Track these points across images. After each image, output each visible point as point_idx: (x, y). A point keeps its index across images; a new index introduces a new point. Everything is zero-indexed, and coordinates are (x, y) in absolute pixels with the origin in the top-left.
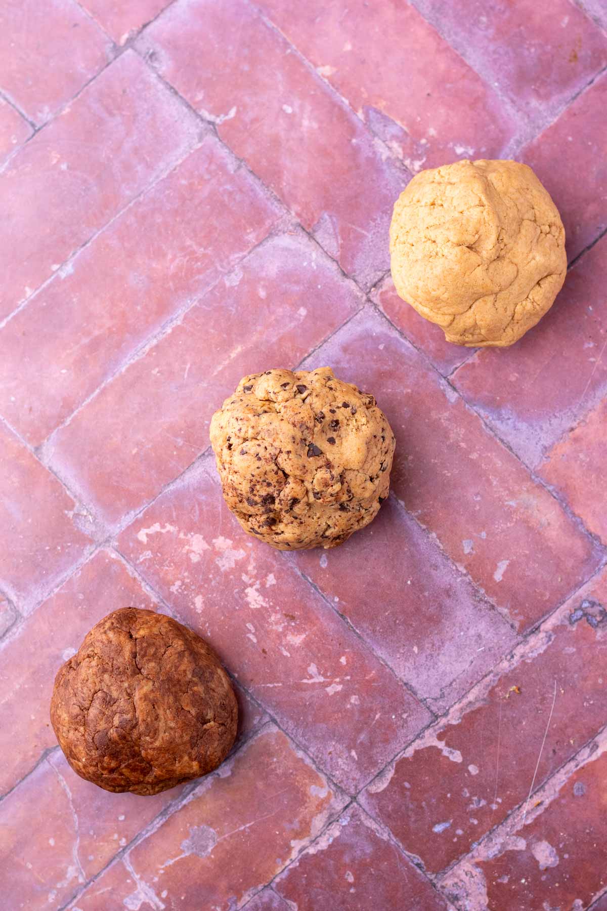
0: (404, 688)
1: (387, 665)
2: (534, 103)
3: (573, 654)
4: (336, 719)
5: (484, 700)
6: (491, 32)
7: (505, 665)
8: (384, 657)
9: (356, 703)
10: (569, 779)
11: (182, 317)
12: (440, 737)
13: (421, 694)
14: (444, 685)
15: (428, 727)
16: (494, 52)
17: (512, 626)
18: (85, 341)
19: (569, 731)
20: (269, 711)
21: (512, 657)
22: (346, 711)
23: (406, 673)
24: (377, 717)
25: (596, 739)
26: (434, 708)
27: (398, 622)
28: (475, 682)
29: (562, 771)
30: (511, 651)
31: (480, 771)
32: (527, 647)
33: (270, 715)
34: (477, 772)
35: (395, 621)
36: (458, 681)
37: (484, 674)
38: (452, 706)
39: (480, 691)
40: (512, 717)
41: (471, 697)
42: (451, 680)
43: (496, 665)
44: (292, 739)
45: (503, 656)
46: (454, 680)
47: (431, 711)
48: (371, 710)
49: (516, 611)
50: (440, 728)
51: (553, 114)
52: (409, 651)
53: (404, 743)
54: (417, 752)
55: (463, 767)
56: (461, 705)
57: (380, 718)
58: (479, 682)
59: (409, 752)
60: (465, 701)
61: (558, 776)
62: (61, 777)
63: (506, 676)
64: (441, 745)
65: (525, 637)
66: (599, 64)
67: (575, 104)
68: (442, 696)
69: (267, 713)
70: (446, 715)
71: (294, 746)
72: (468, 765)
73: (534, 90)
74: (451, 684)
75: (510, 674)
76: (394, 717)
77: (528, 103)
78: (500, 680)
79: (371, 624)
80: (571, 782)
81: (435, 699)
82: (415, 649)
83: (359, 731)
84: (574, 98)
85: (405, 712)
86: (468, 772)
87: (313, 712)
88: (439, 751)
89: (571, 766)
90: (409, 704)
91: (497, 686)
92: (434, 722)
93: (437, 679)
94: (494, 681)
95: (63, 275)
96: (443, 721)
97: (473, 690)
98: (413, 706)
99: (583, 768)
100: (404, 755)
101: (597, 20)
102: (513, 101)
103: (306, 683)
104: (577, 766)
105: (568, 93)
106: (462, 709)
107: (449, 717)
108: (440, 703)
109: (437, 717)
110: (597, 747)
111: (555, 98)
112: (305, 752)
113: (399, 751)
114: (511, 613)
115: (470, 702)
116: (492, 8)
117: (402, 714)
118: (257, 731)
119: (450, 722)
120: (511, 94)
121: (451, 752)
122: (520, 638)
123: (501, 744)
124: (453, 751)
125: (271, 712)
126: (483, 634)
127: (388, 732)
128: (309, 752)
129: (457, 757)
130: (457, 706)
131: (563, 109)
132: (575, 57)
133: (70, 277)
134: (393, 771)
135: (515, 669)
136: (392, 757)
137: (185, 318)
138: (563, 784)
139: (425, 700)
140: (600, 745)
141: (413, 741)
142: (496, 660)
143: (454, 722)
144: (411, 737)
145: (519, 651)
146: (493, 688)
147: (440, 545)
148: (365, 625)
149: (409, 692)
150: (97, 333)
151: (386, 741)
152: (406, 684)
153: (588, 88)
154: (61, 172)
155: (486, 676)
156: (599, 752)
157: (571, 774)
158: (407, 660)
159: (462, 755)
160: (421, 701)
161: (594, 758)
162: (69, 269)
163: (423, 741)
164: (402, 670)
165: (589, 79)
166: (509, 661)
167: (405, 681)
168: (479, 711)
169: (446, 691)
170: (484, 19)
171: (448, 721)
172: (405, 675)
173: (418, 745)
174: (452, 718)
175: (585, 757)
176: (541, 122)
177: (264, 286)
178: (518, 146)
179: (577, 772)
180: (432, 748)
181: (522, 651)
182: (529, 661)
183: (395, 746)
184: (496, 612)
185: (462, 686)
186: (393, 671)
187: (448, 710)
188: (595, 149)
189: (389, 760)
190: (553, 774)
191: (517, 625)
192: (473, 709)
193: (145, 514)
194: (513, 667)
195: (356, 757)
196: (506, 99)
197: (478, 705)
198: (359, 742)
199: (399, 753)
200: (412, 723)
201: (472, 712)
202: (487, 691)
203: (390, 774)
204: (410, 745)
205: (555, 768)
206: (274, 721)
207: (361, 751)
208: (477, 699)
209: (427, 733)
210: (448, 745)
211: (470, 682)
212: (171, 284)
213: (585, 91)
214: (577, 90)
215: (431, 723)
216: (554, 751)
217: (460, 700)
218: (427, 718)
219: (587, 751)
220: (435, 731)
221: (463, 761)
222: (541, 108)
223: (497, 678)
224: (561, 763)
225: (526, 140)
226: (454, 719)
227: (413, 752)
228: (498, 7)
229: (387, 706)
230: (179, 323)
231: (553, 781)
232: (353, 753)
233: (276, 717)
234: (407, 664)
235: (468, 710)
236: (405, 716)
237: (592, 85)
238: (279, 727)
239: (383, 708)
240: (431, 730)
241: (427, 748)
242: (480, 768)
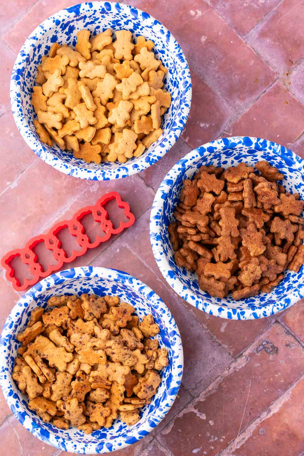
2: (238, 102)
3: (258, 367)
5: (216, 389)
6: (217, 68)
7: (226, 372)
10: (257, 427)
11: (69, 207)
12: (195, 408)
13: (186, 387)
14: (197, 382)
15: (190, 402)
16: (218, 78)
17: (229, 354)
18: (23, 219)
19: (257, 404)
21: (230, 368)
25: (270, 407)
26: (192, 393)
28: (212, 381)
29: (254, 423)
30: (229, 366)
32: (237, 363)
34: (213, 424)
36: (203, 380)
38: (201, 393)
39: (214, 385)
40: (230, 397)
41: (210, 388)
42: (201, 380)
43: (222, 372)
45: (225, 368)
47: (191, 395)
49: (231, 347)
50: (195, 403)
51: (246, 107)
53: (178, 410)
54: (184, 415)
55: (207, 421)
56: (205, 392)
58: (214, 381)
59: (181, 415)
60: (207, 390)
61: (252, 425)
62: (14, 429)
63: (227, 378)
64: (196, 411)
65: (236, 359)
66: (269, 83)
67: (257, 102)
68: (196, 388)
70: (198, 396)
72: (209, 421)
73: (237, 96)
74: (200, 382)
77: (234, 102)
78: (224, 379)
80: (258, 428)
81: (193, 389)
84: (257, 100)
86: (209, 424)
88: (196, 414)
89: (258, 421)
90: (181, 391)
91: (222, 382)
92: (193, 400)
93: (193, 379)
94: (221, 380)
95: (12, 187)
97: (211, 385)
98: (182, 393)
99: (264, 421)
100: (178, 416)
101: (267, 62)
102: (227, 101)
104: (261, 420)
105: (254, 97)
106: (206, 394)
107: (200, 398)
108: (196, 391)
109: (194, 398)
110: (270, 411)
111: (247, 100)
113: (176, 414)
114: (229, 347)
115: (210, 391)
116: (217, 57)
119: (200, 400)
120: (227, 98)
121: (201, 415)
122: (233, 359)
123: (224, 410)
126: (215, 357)
129: (203, 417)
130: (203, 393)
131: (251, 105)
132: (257, 79)
133: (15, 188)
134: (173, 424)
135: (231, 374)
136: (172, 417)
137: (71, 207)
138: (254, 429)
139: (188, 389)
140: (272, 410)
141: (183, 409)
142: (222, 370)
143: (202, 400)
144: (182, 408)
145: (233, 365)
146: (221, 383)
147: (195, 315)
150: (28, 215)
153: (263, 95)
154: (11, 138)
155: (217, 378)
156: (272, 413)
157: (258, 425)
159: (206, 415)
160: (186, 390)
161: (269, 416)
162: (15, 184)
163: (187, 409)
165: (264, 91)
166: (228, 370)
168: (214, 394)
169: (198, 385)
170: (213, 62)
173: (185, 411)
174: (201, 398)
175: (265, 416)
176: (241, 111)
178: (230, 123)
179: (261, 424)
180: (191, 413)
181: (234, 365)
182: (237, 370)
183: (174, 412)
184: (221, 347)
185: (206, 383)
187: (199, 394)
188: (267, 124)
189: (171, 419)
190: (249, 425)
191: (232, 353)
192: (211, 394)
194: (230, 373)
196: (224, 101)
197: (214, 391)
200: (182, 401)
201: (211, 395)
202: (218, 385)
203: (172, 426)
204: (181, 411)
205: (250, 421)
208: (213, 389)
209: (189, 405)
210: (199, 411)
211: (209, 380)
212: (64, 191)
213: (262, 96)
214: (258, 95)
216: (250, 414)
217: (205, 389)
218: (189, 398)
219: (266, 413)
220: (193, 404)
221: (207, 419)
222: (241, 104)
223: (222, 379)
224: (253, 419)
225: (234, 120)
227: (182, 414)
228: (219, 56)
230: (68, 210)
231: (250, 428)
235: (209, 394)
237: (265, 93)
240: (191, 404)
241: (189, 413)
242: (215, 422)
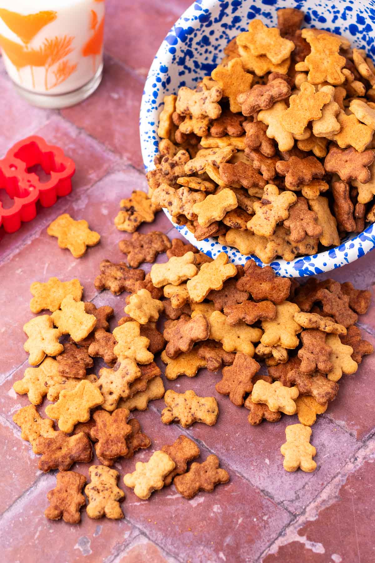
0: (262, 494)
1: (242, 476)
4: (201, 527)
5: (336, 497)
8: (239, 470)
9: (219, 511)
12: (301, 533)
13: (278, 498)
14: (298, 488)
15: (289, 525)
17: (351, 435)
20: (138, 526)
21: (356, 459)
22: (210, 519)
23: (261, 481)
24: (240, 521)
26: (290, 509)
27: (248, 440)
28: (325, 483)
30: (354, 455)
31: (343, 559)
32: (368, 450)
33: (139, 529)
34: (341, 560)
35: (246, 440)
36: (310, 483)
37: (332, 476)
38: (308, 505)
39: (331, 490)
40: (365, 509)
41: (324, 496)
42: (304, 484)
43: (342, 467)
44: (162, 548)
45: (348, 460)
46: (306, 483)
47: (289, 512)
48: (233, 515)
49: (353, 423)
50: (300, 525)
52: (261, 463)
53: (268, 541)
54: (281, 548)
55: (326, 557)
56: (316, 504)
57: (243, 522)
58: (329, 483)
59: (274, 549)
60: (319, 500)
63: (353, 476)
64: (303, 540)
65: (364, 442)
68: (297, 498)
69: (136, 528)
70: (303, 513)
71: (164, 554)
72: (331, 555)
74: (304, 487)
75: (356, 474)
76: (255, 520)
78: (348, 479)
79: (224, 444)
81: (292, 501)
82: (267, 461)
83: (224, 535)
85: (265, 515)
86: (332, 561)
87: (179, 523)
88: (302, 545)
90: (268, 507)
91: (346, 484)
92: (294, 520)
93: (290, 484)
94: (342, 480)
96: (301, 519)
97: (324, 490)
98: (272, 509)
100: (270, 552)
103: (170, 499)
106: (317, 507)
107: (307, 515)
108: (297, 504)
109: (295, 516)
112: (175, 558)
113: (264, 549)
114: (348, 425)
115: (324, 501)
117: (262, 516)
118: (128, 545)
119: (308, 520)
121: (313, 545)
122: (360, 444)
123: (358, 533)
124: (315, 544)
125: (141, 527)
126: (326, 443)
127: (251, 533)
128: (179, 558)
129: (319, 549)
130: (313, 505)
135: (360, 469)
136: (258, 554)
139: (282, 502)
141: (277, 539)
142: (341, 464)
143: (312, 519)
144: (274, 536)
145: (361, 453)
146: (343, 486)
148: (218, 446)
149: (267, 497)
151: (251, 541)
152: (262, 491)
155: (335, 477)
158: (260, 470)
159: (324, 546)
160: (279, 504)
163: (285, 538)
164: (258, 479)
166: (353, 463)
167: (261, 488)
168: (333, 507)
169: (301, 493)
171: (306, 518)
172: (260, 484)
173: (282, 541)
174: (310, 515)
177: (106, 207)
180: (295, 543)
181: (363, 454)
182: (371, 461)
183: (260, 545)
184: (334, 425)
185: (314, 488)
186: (249, 481)
187: (305, 509)
189: (256, 558)
191: (355, 433)
192: (327, 506)
193: (14, 376)
194: (358, 468)
195: (224, 558)
197: (332, 502)
198: (225, 544)
199: (265, 550)
200: (273, 523)
201: (327, 509)
202: (338, 490)
204: (273, 542)
206: (143, 533)
207: (228, 553)
208: (330, 498)
209: (288, 530)
210: (309, 539)
211: (321, 483)
215: (291, 522)
217: (314, 500)
218: (286, 518)
220: (295, 528)
221: (326, 551)
223: (345, 478)
226: (311, 516)
227: (277, 548)
229: (248, 511)
232: (221, 555)
233: (145, 530)
234: (261, 474)
235: (323, 508)
236: (265, 518)
238: (149, 539)
239: (244, 513)
240: (291, 528)
241: (289, 544)
242: (343, 555)
